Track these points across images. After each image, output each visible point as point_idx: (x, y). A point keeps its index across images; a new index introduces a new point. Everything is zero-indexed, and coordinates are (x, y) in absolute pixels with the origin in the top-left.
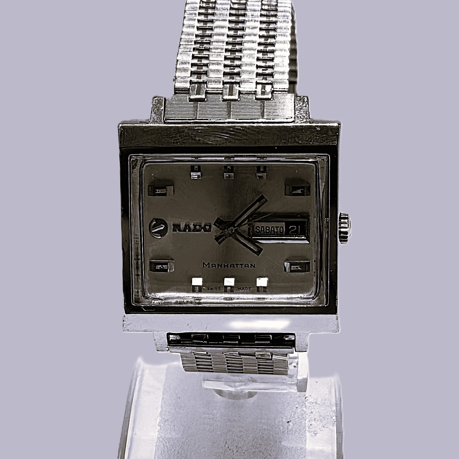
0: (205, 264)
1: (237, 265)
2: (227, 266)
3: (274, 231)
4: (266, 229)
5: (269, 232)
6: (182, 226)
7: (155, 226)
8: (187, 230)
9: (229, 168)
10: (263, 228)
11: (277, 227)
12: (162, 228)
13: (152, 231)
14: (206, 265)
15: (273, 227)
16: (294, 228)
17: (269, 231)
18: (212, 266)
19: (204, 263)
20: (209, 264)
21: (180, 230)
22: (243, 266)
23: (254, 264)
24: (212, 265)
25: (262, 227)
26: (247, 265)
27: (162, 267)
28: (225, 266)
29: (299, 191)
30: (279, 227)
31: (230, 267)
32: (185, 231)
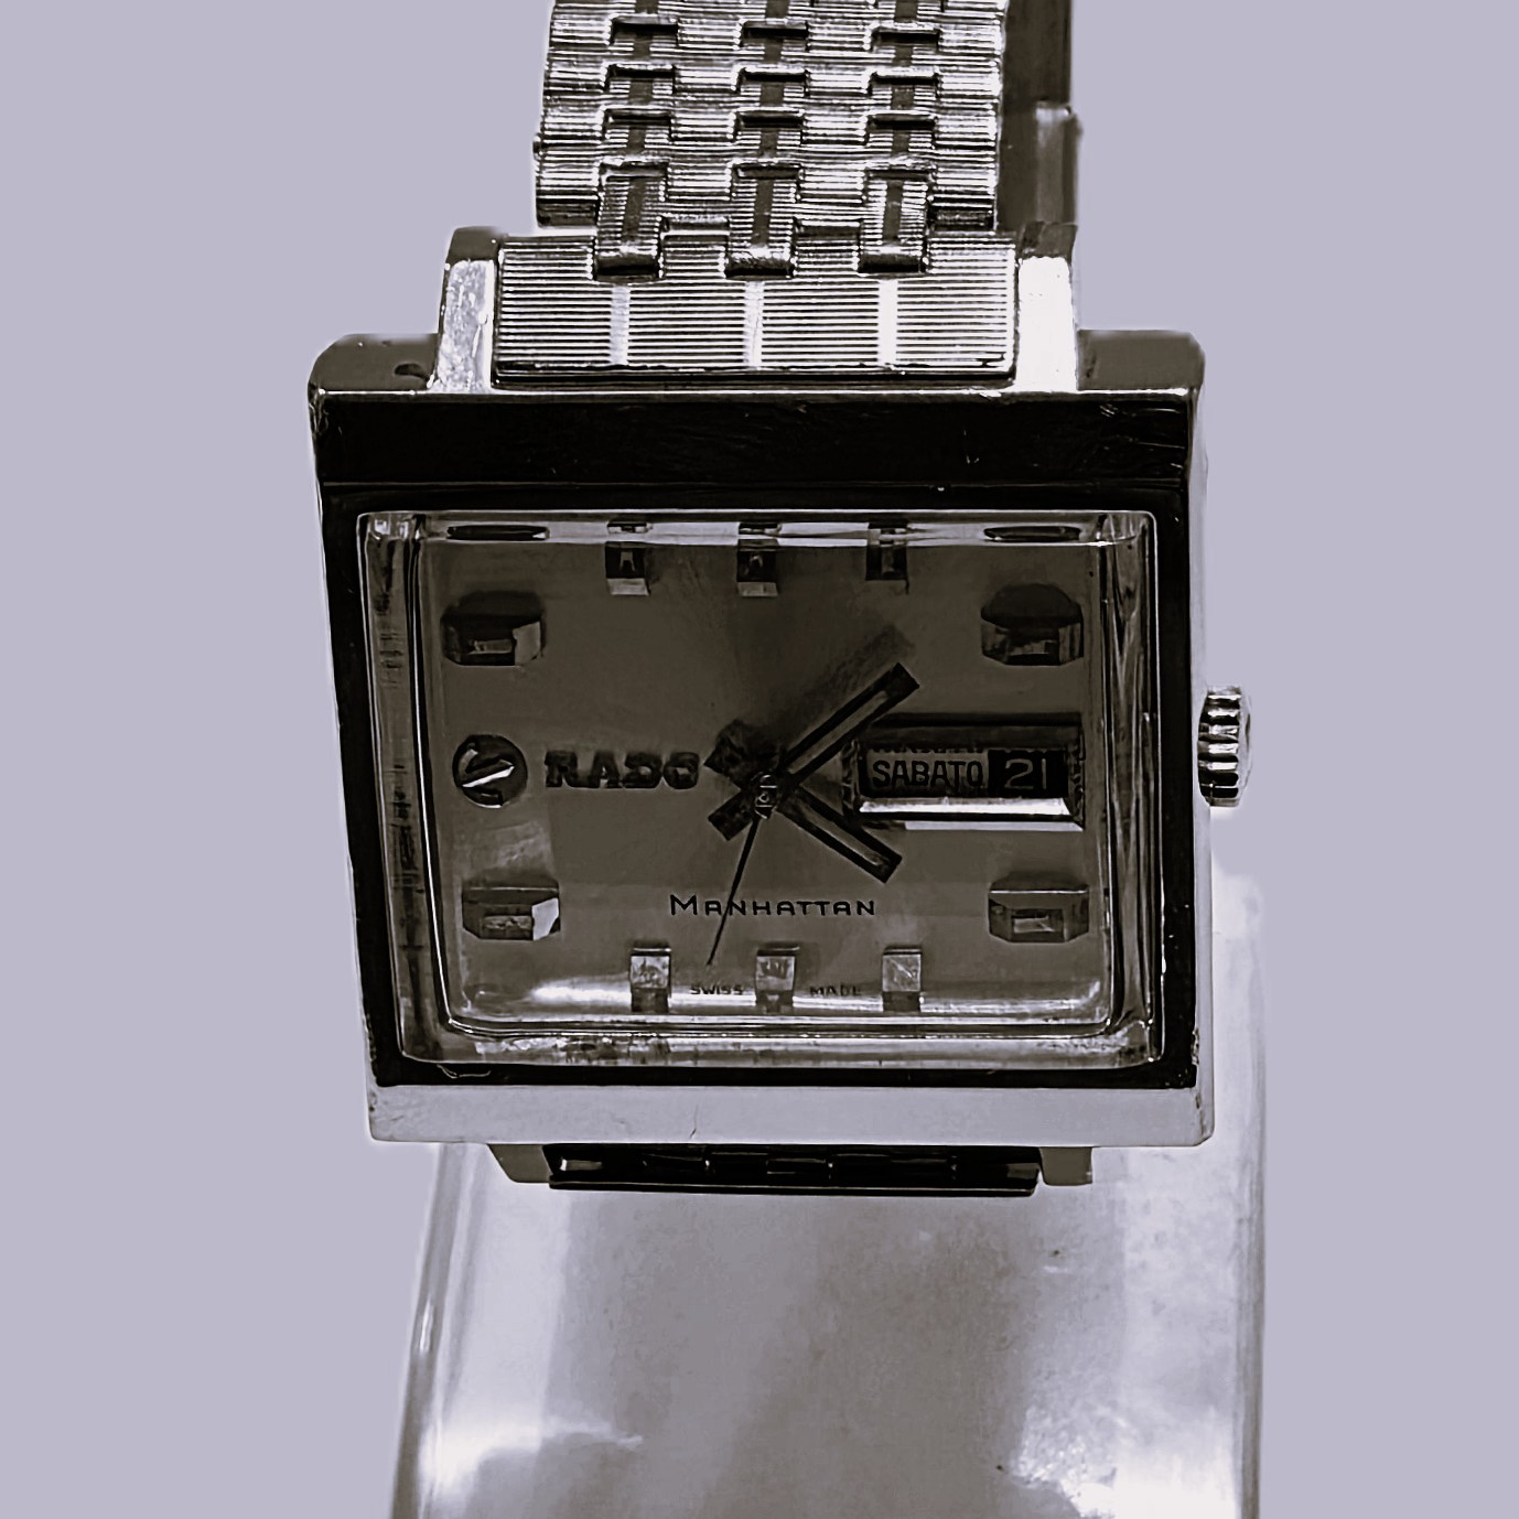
0: (680, 903)
1: (804, 905)
2: (767, 908)
3: (944, 776)
4: (915, 772)
5: (925, 782)
6: (584, 765)
7: (478, 768)
8: (604, 782)
9: (757, 561)
10: (900, 767)
11: (956, 764)
12: (505, 774)
13: (465, 786)
14: (684, 907)
15: (943, 763)
16: (1024, 767)
17: (927, 777)
18: (708, 910)
19: (674, 899)
20: (693, 900)
21: (575, 783)
22: (830, 909)
23: (872, 903)
24: (708, 903)
25: (897, 763)
26: (844, 907)
27: (509, 923)
28: (756, 908)
29: (1038, 648)
30: (963, 763)
31: (779, 913)
32: (597, 785)
